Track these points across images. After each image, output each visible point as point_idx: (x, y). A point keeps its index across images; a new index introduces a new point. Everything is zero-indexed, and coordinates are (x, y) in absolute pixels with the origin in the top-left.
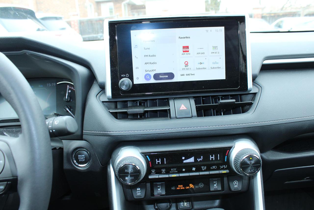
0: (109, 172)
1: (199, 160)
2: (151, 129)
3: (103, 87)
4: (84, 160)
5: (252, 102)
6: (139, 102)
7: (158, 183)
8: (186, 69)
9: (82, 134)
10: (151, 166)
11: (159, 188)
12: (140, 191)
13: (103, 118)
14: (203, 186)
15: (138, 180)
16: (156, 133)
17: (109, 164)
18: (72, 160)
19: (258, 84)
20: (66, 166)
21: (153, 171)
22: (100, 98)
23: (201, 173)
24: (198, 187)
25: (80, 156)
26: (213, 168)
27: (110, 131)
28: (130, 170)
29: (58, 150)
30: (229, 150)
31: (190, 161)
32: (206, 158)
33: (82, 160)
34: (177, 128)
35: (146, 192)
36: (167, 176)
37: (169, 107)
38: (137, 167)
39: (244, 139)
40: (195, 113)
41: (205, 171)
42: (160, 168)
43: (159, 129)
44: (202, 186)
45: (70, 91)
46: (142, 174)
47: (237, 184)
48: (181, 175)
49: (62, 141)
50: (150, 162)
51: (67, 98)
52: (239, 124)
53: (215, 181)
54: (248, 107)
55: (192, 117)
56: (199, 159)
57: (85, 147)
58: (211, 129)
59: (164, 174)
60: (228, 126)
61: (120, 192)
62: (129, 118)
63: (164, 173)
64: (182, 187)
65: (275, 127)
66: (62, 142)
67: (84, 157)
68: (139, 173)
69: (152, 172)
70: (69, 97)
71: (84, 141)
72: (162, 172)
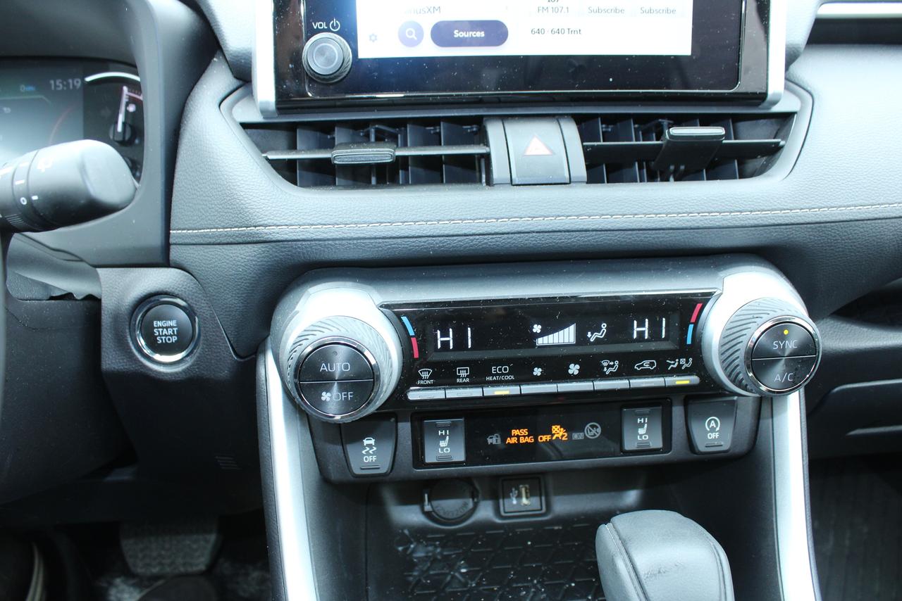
0: (264, 379)
1: (592, 337)
2: (418, 219)
3: (243, 75)
4: (174, 339)
5: (779, 143)
6: (377, 131)
7: (440, 422)
8: (550, 10)
9: (167, 245)
10: (416, 355)
11: (443, 438)
12: (375, 449)
13: (240, 178)
14: (598, 435)
15: (369, 403)
16: (438, 231)
17: (264, 352)
18: (132, 340)
19: (801, 83)
20: (111, 360)
21: (425, 375)
22: (234, 109)
23: (601, 385)
24: (580, 438)
25: (160, 324)
26: (642, 365)
27: (266, 222)
28: (339, 365)
29: (82, 303)
30: (701, 304)
31: (561, 342)
32: (619, 331)
33: (169, 340)
34: (516, 215)
35: (397, 453)
36: (475, 392)
37: (485, 147)
38: (365, 353)
39: (753, 267)
40: (580, 169)
41: (613, 376)
42: (451, 362)
43: (449, 217)
44: (595, 435)
45: (132, 108)
46: (386, 381)
47: (718, 429)
48: (528, 389)
49: (96, 271)
50: (414, 340)
51: (120, 128)
52: (741, 212)
53: (642, 416)
54: (762, 161)
55: (570, 183)
56: (592, 334)
57: (176, 292)
58: (641, 224)
59: (464, 385)
60: (702, 218)
61: (302, 452)
62: (338, 186)
63: (464, 383)
64: (524, 436)
65: (862, 230)
66: (97, 275)
67: (175, 327)
68: (374, 379)
69: (421, 378)
70: (127, 126)
71: (173, 270)
72: (459, 377)
